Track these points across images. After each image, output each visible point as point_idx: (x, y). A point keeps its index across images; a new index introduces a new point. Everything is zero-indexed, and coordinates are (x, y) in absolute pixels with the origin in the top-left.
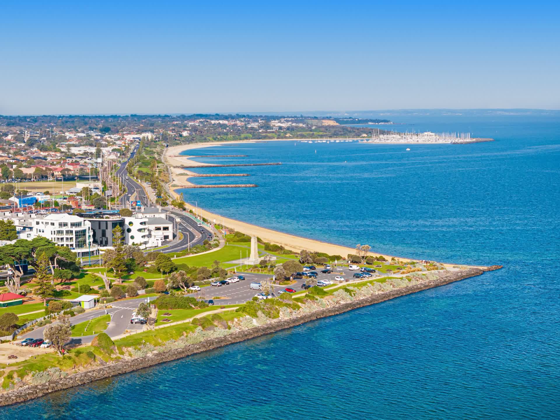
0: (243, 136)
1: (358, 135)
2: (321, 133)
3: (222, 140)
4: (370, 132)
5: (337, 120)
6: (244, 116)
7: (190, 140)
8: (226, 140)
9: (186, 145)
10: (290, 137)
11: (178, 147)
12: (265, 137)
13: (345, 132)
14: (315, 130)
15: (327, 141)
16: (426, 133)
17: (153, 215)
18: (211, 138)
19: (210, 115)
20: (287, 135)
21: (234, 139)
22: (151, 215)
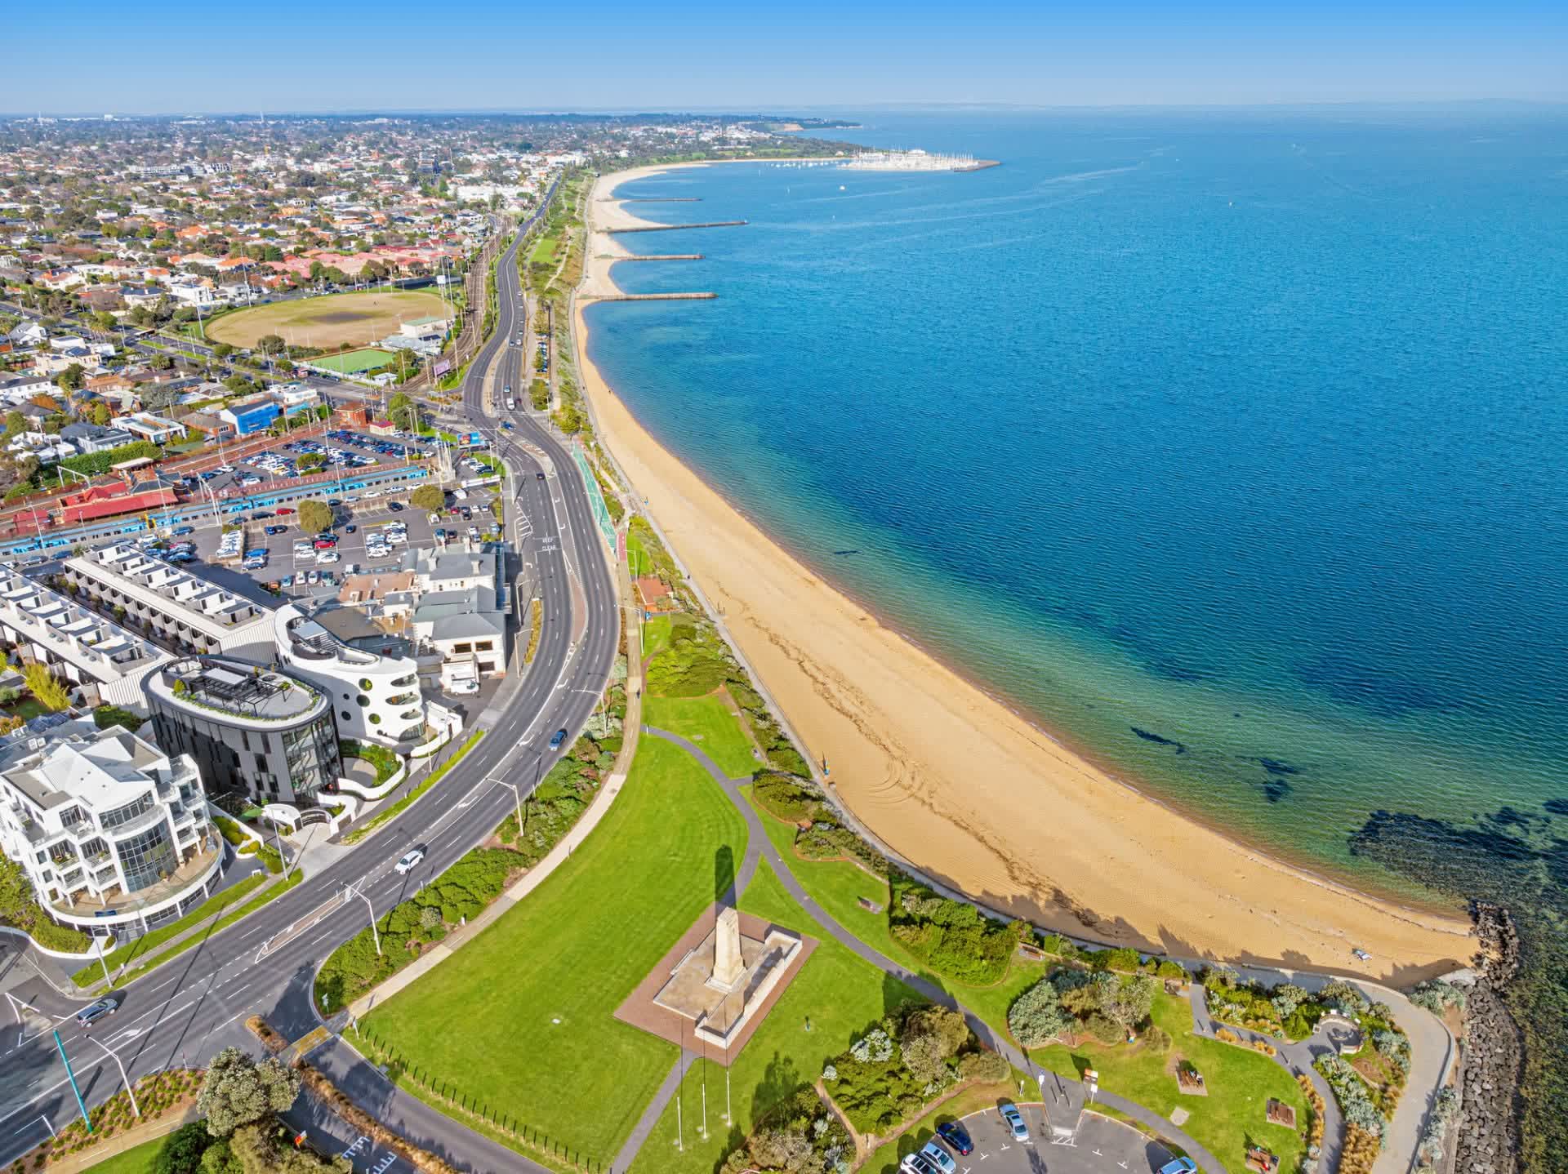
0: (694, 155)
1: (833, 154)
2: (789, 151)
3: (668, 161)
4: (850, 149)
5: (800, 122)
6: (696, 118)
7: (628, 164)
8: (675, 161)
9: (624, 173)
10: (751, 157)
11: (614, 175)
12: (722, 157)
13: (815, 148)
14: (781, 146)
15: (797, 163)
16: (914, 151)
17: (458, 581)
18: (655, 160)
19: (658, 116)
20: (748, 154)
21: (684, 160)
22: (453, 581)
